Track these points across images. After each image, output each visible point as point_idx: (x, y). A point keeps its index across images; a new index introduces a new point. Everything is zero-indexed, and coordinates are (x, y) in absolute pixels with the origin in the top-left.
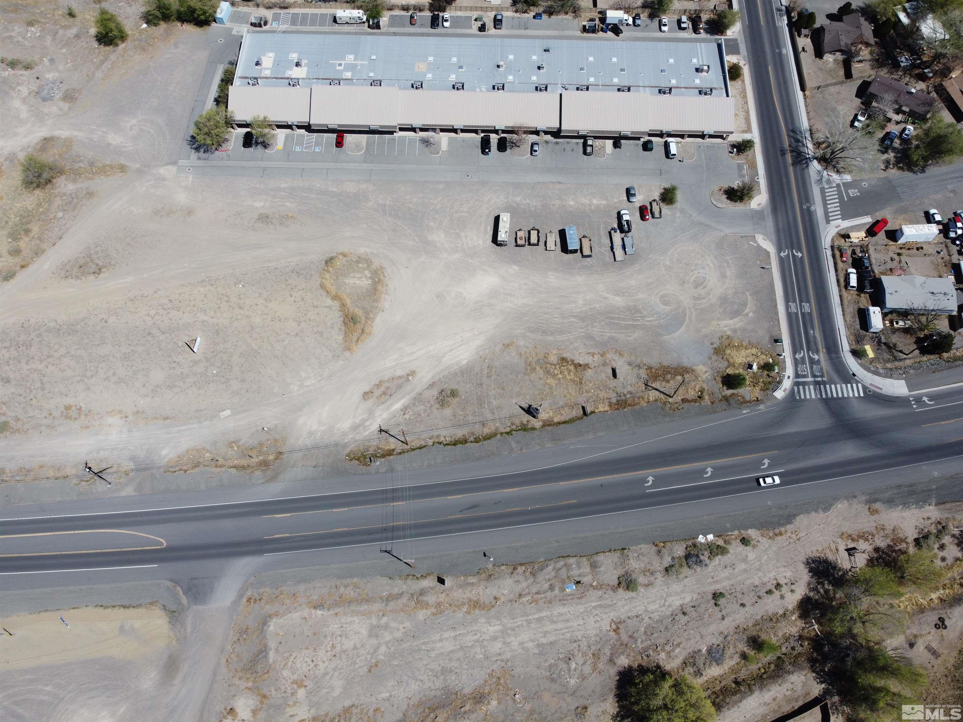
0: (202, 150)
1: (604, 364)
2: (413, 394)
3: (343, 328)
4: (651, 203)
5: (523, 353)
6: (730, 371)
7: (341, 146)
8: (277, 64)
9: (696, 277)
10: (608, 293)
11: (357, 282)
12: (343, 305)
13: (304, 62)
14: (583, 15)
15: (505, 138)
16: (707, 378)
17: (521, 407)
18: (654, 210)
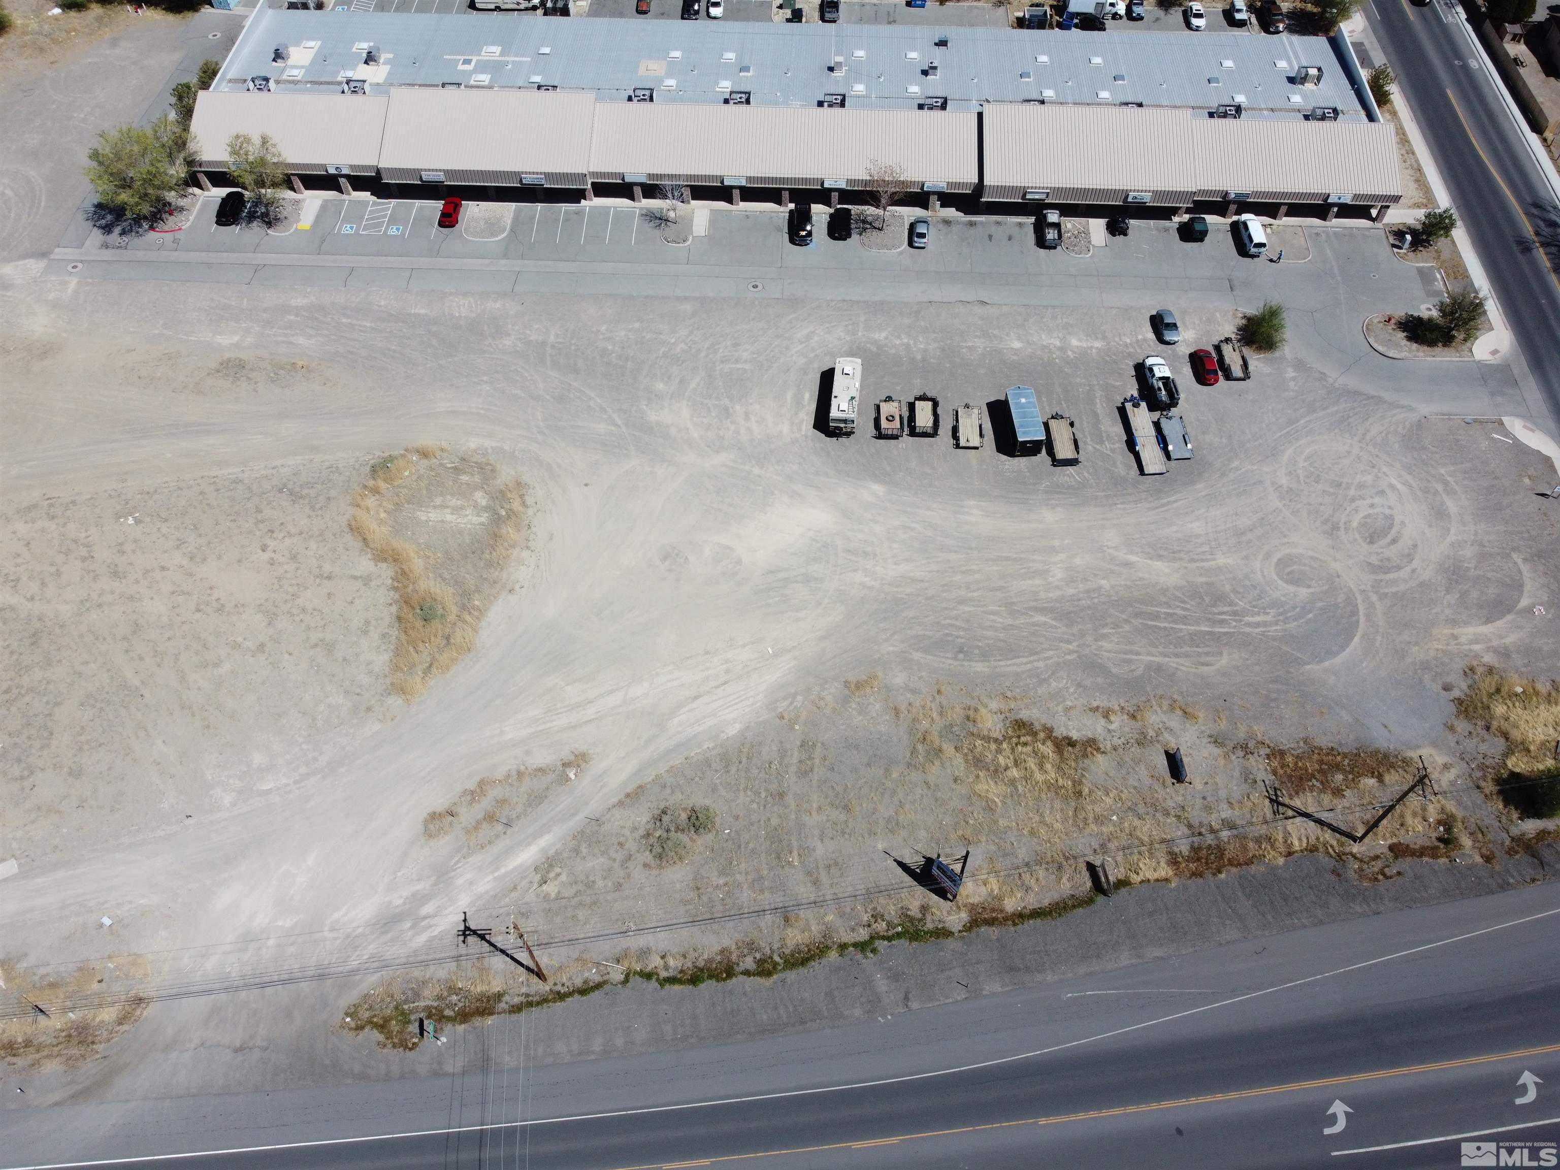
0: (117, 230)
1: (1142, 741)
2: (576, 822)
3: (394, 633)
4: (1218, 348)
5: (903, 707)
6: (1518, 764)
7: (452, 226)
8: (322, 58)
9: (1367, 516)
10: (1132, 553)
11: (449, 517)
12: (404, 573)
13: (383, 57)
15: (849, 211)
16: (1452, 783)
17: (902, 865)
18: (1227, 360)
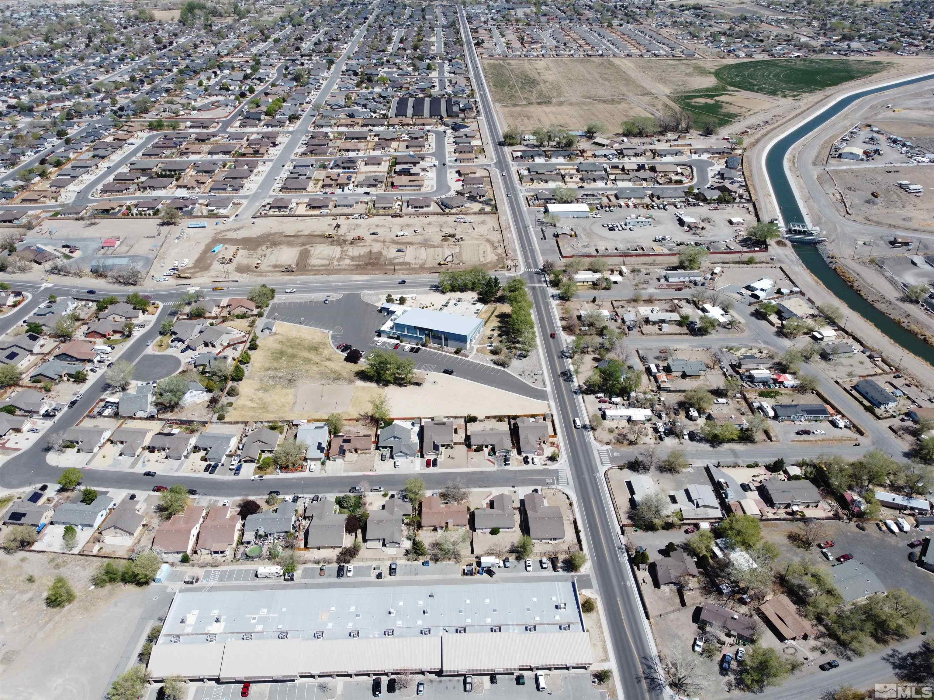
7: (246, 696)
8: (199, 620)
13: (223, 618)
14: (463, 560)
15: (394, 679)
